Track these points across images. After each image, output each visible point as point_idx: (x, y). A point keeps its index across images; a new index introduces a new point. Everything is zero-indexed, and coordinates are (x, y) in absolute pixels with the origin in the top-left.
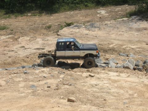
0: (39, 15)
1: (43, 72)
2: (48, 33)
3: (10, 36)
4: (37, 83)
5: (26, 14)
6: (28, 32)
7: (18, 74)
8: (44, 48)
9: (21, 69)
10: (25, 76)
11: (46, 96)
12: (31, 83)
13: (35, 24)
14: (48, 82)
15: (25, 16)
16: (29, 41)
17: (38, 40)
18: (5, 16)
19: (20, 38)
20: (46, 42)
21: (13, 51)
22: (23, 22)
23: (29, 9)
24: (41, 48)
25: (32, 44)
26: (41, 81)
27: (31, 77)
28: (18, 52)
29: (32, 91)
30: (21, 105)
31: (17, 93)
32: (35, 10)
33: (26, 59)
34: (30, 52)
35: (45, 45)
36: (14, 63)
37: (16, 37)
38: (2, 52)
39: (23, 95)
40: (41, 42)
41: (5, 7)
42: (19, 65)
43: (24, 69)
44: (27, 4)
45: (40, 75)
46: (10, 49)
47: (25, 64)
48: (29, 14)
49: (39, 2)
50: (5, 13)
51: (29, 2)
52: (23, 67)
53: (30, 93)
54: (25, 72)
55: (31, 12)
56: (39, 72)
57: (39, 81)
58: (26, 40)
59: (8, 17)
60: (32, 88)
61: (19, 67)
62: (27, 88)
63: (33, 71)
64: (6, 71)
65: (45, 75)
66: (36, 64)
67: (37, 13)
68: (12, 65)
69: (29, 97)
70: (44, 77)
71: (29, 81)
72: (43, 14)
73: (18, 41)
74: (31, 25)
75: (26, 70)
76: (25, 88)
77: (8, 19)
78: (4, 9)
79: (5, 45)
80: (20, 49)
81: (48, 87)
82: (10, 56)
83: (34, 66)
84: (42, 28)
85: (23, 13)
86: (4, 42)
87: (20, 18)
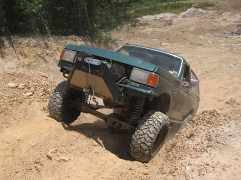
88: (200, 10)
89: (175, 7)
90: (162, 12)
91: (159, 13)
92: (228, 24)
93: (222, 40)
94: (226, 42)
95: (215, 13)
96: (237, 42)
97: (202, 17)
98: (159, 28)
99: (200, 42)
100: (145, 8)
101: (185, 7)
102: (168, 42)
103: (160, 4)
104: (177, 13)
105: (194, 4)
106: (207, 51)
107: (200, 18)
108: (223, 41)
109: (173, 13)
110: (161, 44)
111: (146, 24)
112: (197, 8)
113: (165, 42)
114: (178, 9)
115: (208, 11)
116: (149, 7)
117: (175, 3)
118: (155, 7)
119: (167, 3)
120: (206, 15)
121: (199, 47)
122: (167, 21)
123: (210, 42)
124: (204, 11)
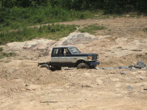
0: (137, 17)
1: (139, 73)
2: (146, 35)
3: (108, 36)
4: (134, 84)
5: (124, 15)
6: (126, 33)
7: (115, 74)
8: (141, 50)
9: (118, 69)
10: (121, 76)
11: (143, 98)
12: (127, 84)
13: (133, 25)
14: (145, 84)
15: (123, 17)
16: (126, 42)
17: (136, 41)
18: (104, 16)
19: (118, 38)
20: (143, 44)
21: (110, 51)
22: (121, 23)
23: (128, 11)
24: (138, 49)
25: (129, 45)
26: (137, 83)
27: (128, 78)
28: (115, 52)
29: (128, 92)
30: (117, 105)
31: (113, 93)
32: (134, 11)
33: (123, 60)
34: (127, 53)
35: (142, 47)
36: (111, 63)
37: (113, 38)
38: (99, 52)
39: (119, 95)
40: (138, 44)
41: (104, 7)
42: (116, 65)
43: (121, 70)
44: (126, 5)
45: (137, 77)
46: (107, 49)
47: (122, 65)
48: (128, 16)
49: (138, 3)
50: (104, 13)
51: (128, 4)
52: (120, 68)
53: (126, 94)
54: (122, 72)
55: (129, 13)
56: (136, 74)
57: (136, 82)
58: (124, 41)
59: (106, 18)
60: (129, 89)
61: (116, 67)
62: (124, 89)
63: (130, 72)
64: (103, 70)
65: (141, 77)
66: (133, 65)
67: (136, 14)
68: (108, 65)
69: (126, 97)
70: (141, 79)
71: (126, 82)
72: (142, 16)
73: (115, 41)
74: (129, 26)
75: (123, 71)
76: (122, 89)
77: (106, 19)
78: (102, 10)
79: (103, 45)
80: (117, 49)
81: (144, 89)
82: (107, 56)
83: (131, 67)
84: (140, 30)
85: (121, 14)
86: (101, 41)
87: (118, 19)
88: (87, 35)
89: (53, 31)
90: (34, 38)
91: (31, 39)
92: (124, 53)
93: (117, 77)
94: (122, 81)
95: (106, 38)
96: (137, 80)
97: (90, 44)
98: (30, 61)
99: (85, 83)
100: (11, 31)
101: (67, 31)
102: (38, 84)
103: (33, 27)
104: (55, 39)
105: (79, 26)
106: (96, 95)
107: (87, 45)
108: (118, 79)
109: (50, 38)
110: (27, 87)
111: (11, 54)
112: (83, 32)
113: (34, 83)
114: (57, 32)
115: (98, 36)
116: (17, 30)
117: (53, 25)
118: (25, 30)
119: (42, 25)
120: (95, 42)
121: (84, 91)
122: (42, 50)
123: (99, 81)
124: (91, 36)
